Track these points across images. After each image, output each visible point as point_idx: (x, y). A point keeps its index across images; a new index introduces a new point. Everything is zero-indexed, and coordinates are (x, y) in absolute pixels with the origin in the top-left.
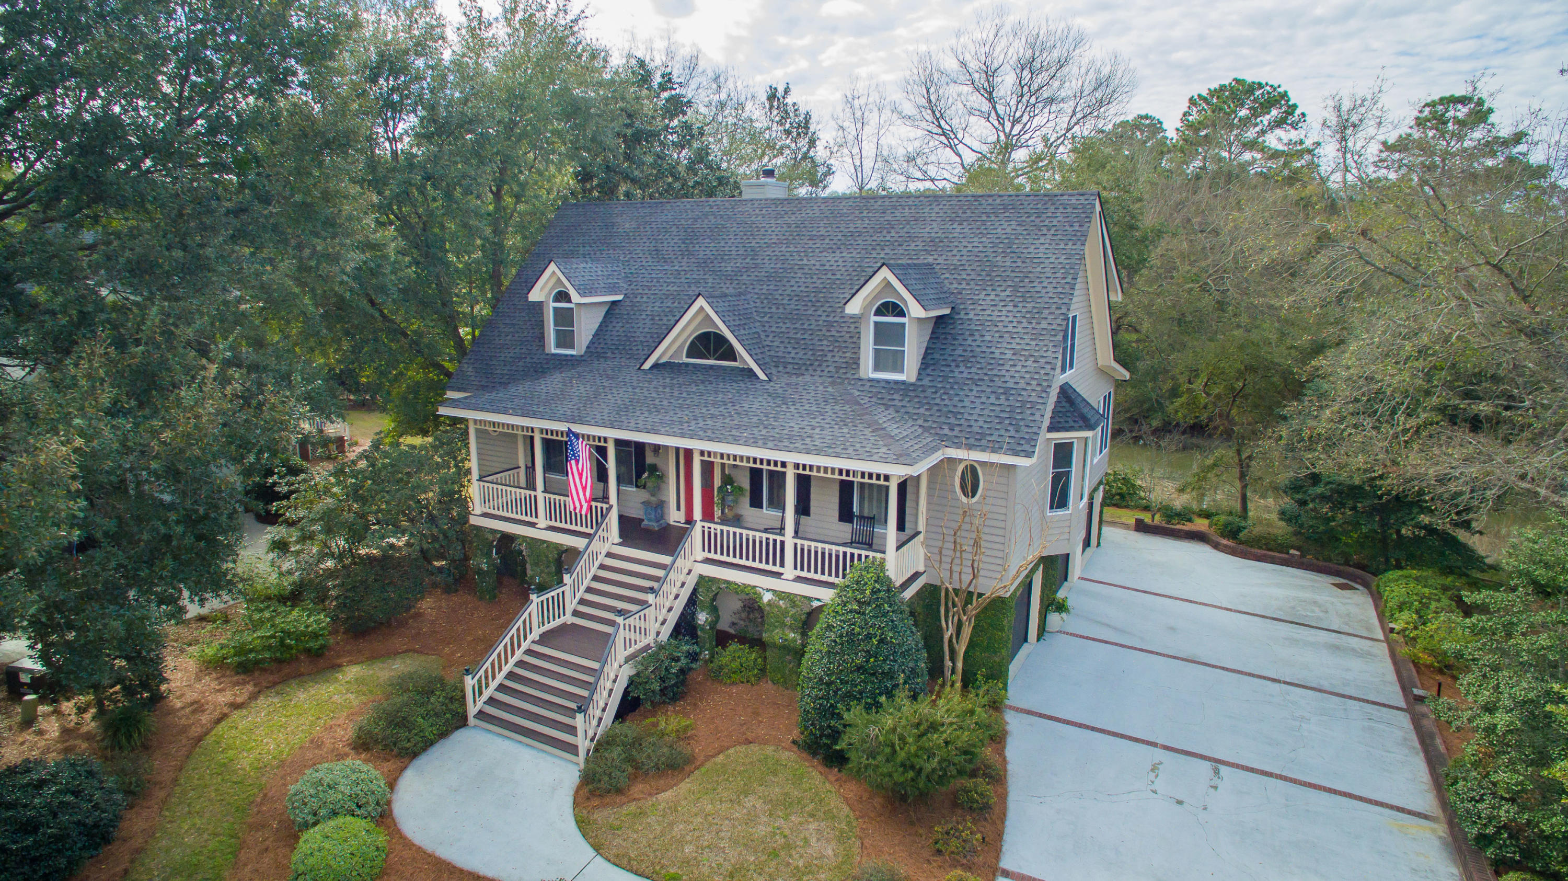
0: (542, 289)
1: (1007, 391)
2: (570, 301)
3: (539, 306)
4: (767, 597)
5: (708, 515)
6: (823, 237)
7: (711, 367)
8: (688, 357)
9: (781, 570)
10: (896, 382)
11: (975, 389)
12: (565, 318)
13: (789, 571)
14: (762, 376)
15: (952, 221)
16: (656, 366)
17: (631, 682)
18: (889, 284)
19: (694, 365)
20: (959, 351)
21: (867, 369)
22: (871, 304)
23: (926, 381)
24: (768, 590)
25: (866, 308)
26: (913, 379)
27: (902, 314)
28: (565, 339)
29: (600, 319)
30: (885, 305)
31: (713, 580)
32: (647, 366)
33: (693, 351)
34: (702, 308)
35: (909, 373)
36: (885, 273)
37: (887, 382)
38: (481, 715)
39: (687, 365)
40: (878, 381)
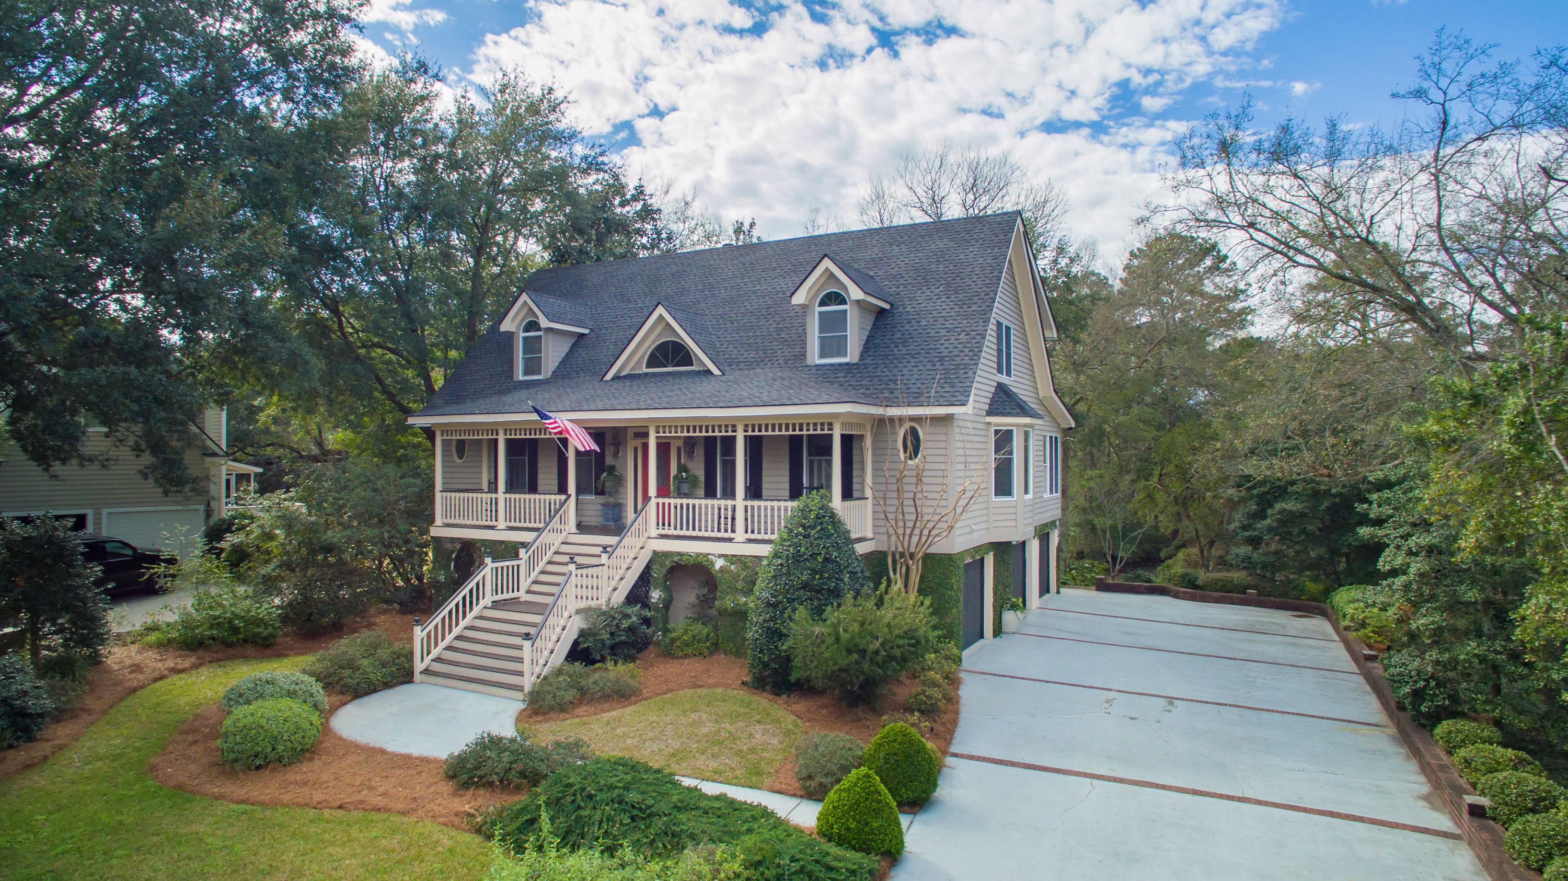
0: (513, 321)
1: (942, 359)
2: (539, 329)
3: (510, 336)
4: (719, 563)
5: (663, 491)
6: (774, 269)
7: (669, 373)
8: (648, 367)
9: (732, 535)
10: (840, 365)
11: (913, 361)
12: (532, 346)
13: (740, 535)
14: (716, 371)
15: (891, 245)
16: (617, 378)
17: (582, 633)
18: (832, 275)
19: (654, 374)
20: (899, 335)
21: (814, 357)
22: (816, 296)
23: (868, 361)
24: (720, 556)
25: (812, 300)
26: (855, 360)
27: (844, 302)
28: (533, 366)
29: (567, 350)
30: (829, 296)
31: (667, 554)
32: (609, 377)
33: (653, 361)
34: (661, 317)
35: (852, 355)
36: (827, 263)
37: (832, 365)
38: (426, 671)
39: (647, 374)
40: (824, 365)
